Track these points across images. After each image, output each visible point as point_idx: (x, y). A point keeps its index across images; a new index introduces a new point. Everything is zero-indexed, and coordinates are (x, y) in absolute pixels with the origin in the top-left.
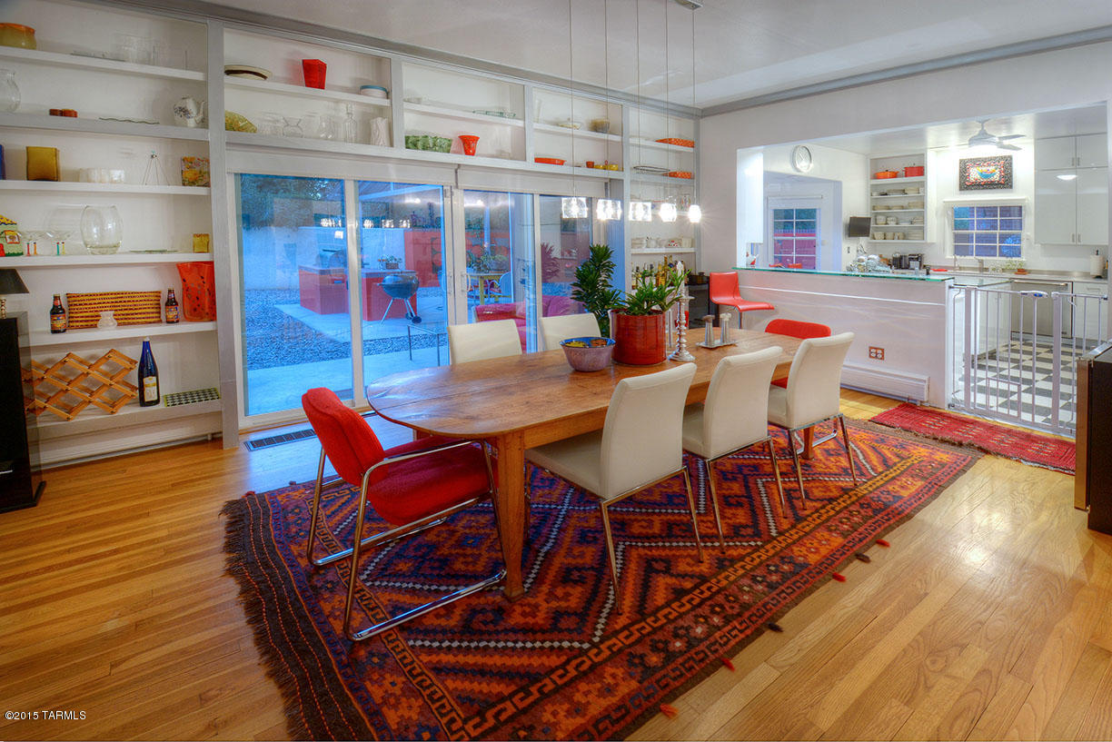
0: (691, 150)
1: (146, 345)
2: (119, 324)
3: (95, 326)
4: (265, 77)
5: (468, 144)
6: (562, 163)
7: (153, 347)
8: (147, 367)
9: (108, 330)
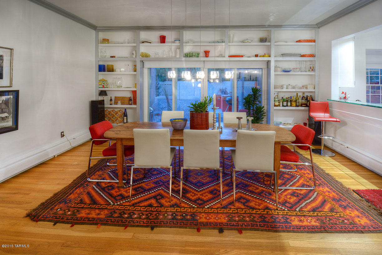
0: (313, 44)
1: (125, 109)
2: (122, 104)
3: (117, 104)
4: (150, 43)
5: (207, 53)
6: (242, 56)
7: (127, 110)
8: (125, 115)
9: (119, 105)
